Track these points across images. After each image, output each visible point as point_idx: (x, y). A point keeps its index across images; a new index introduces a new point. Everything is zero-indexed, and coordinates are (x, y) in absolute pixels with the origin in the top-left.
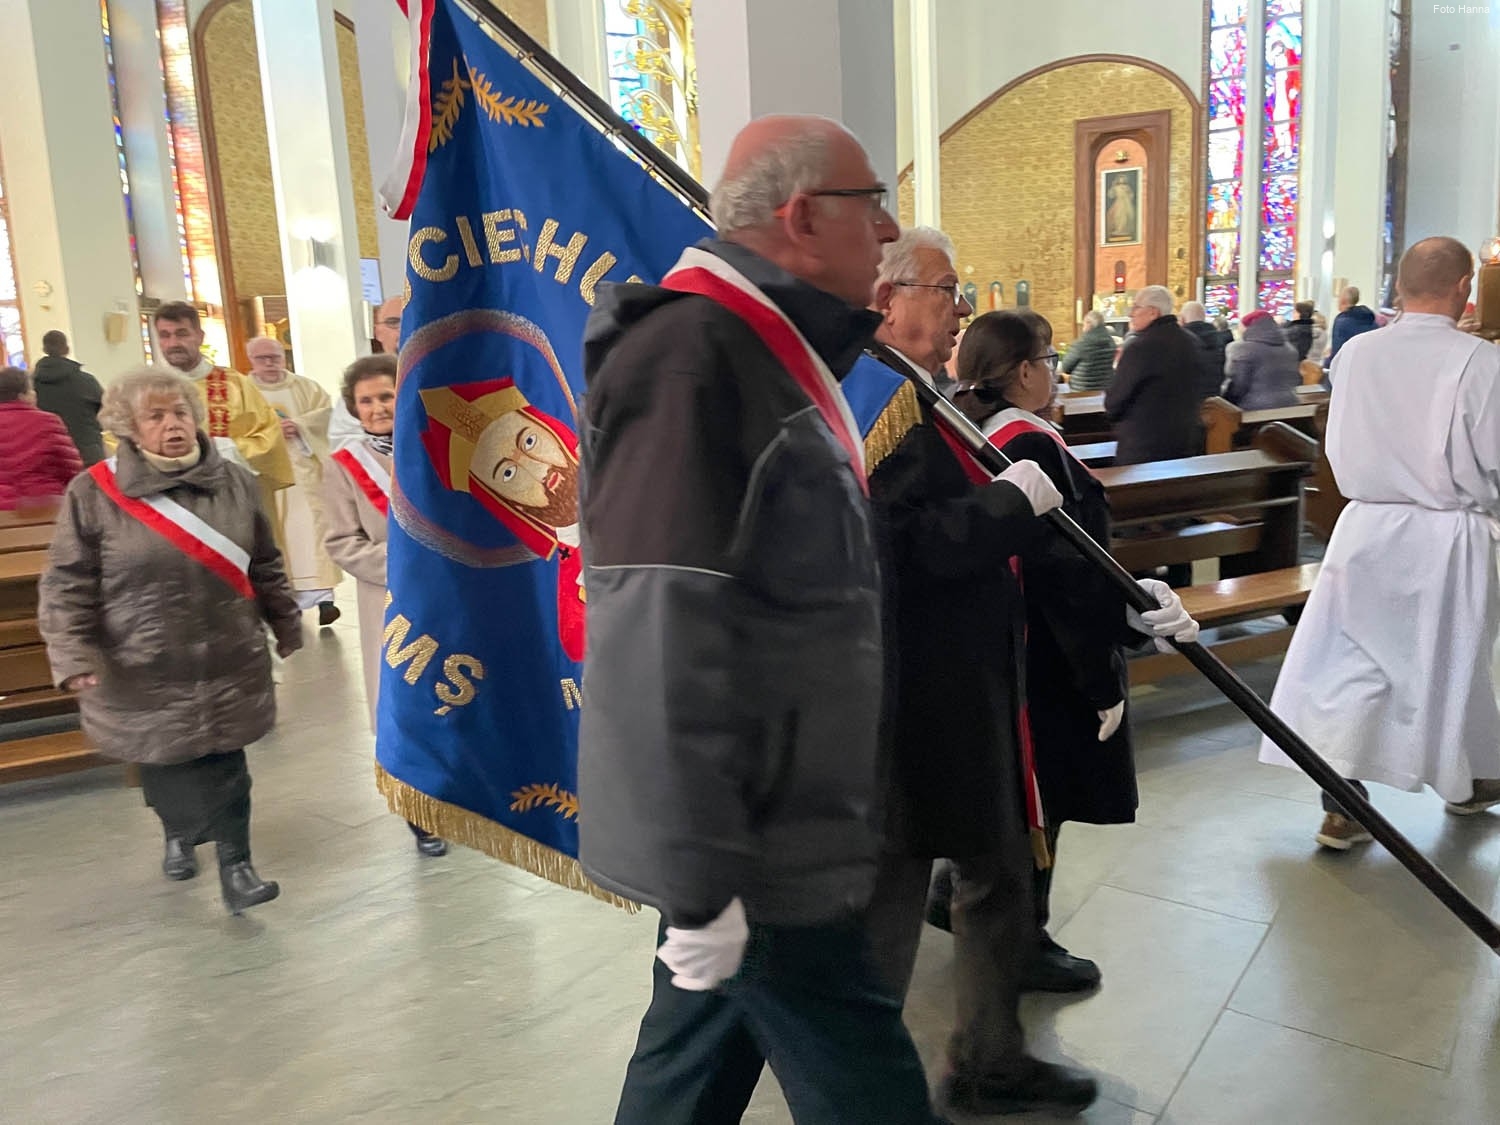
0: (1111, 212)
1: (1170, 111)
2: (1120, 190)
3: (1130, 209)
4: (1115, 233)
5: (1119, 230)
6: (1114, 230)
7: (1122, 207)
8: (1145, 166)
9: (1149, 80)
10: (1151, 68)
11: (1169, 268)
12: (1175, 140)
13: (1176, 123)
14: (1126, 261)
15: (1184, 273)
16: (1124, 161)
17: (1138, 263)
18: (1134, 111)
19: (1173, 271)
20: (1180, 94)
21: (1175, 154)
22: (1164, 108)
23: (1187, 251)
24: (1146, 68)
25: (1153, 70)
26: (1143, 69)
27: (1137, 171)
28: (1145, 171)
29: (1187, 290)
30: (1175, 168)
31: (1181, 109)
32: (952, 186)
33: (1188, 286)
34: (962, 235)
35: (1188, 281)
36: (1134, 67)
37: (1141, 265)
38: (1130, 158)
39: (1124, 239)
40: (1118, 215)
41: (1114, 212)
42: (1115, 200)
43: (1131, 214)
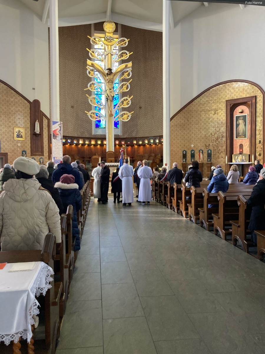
0: (238, 128)
1: (256, 96)
2: (241, 121)
3: (244, 127)
4: (239, 135)
5: (240, 134)
6: (239, 134)
7: (241, 127)
8: (249, 114)
9: (249, 87)
10: (249, 83)
11: (256, 147)
12: (258, 105)
13: (258, 100)
14: (243, 144)
15: (261, 148)
16: (242, 112)
17: (247, 145)
18: (244, 97)
19: (257, 148)
20: (259, 90)
21: (258, 110)
22: (254, 95)
23: (262, 141)
24: (248, 83)
25: (250, 84)
26: (247, 83)
27: (246, 115)
28: (249, 115)
29: (262, 154)
30: (258, 114)
31: (260, 95)
32: (188, 121)
33: (262, 153)
34: (190, 135)
35: (262, 151)
36: (244, 83)
37: (247, 146)
38: (244, 111)
39: (242, 137)
40: (240, 129)
41: (239, 128)
42: (239, 124)
43: (244, 129)
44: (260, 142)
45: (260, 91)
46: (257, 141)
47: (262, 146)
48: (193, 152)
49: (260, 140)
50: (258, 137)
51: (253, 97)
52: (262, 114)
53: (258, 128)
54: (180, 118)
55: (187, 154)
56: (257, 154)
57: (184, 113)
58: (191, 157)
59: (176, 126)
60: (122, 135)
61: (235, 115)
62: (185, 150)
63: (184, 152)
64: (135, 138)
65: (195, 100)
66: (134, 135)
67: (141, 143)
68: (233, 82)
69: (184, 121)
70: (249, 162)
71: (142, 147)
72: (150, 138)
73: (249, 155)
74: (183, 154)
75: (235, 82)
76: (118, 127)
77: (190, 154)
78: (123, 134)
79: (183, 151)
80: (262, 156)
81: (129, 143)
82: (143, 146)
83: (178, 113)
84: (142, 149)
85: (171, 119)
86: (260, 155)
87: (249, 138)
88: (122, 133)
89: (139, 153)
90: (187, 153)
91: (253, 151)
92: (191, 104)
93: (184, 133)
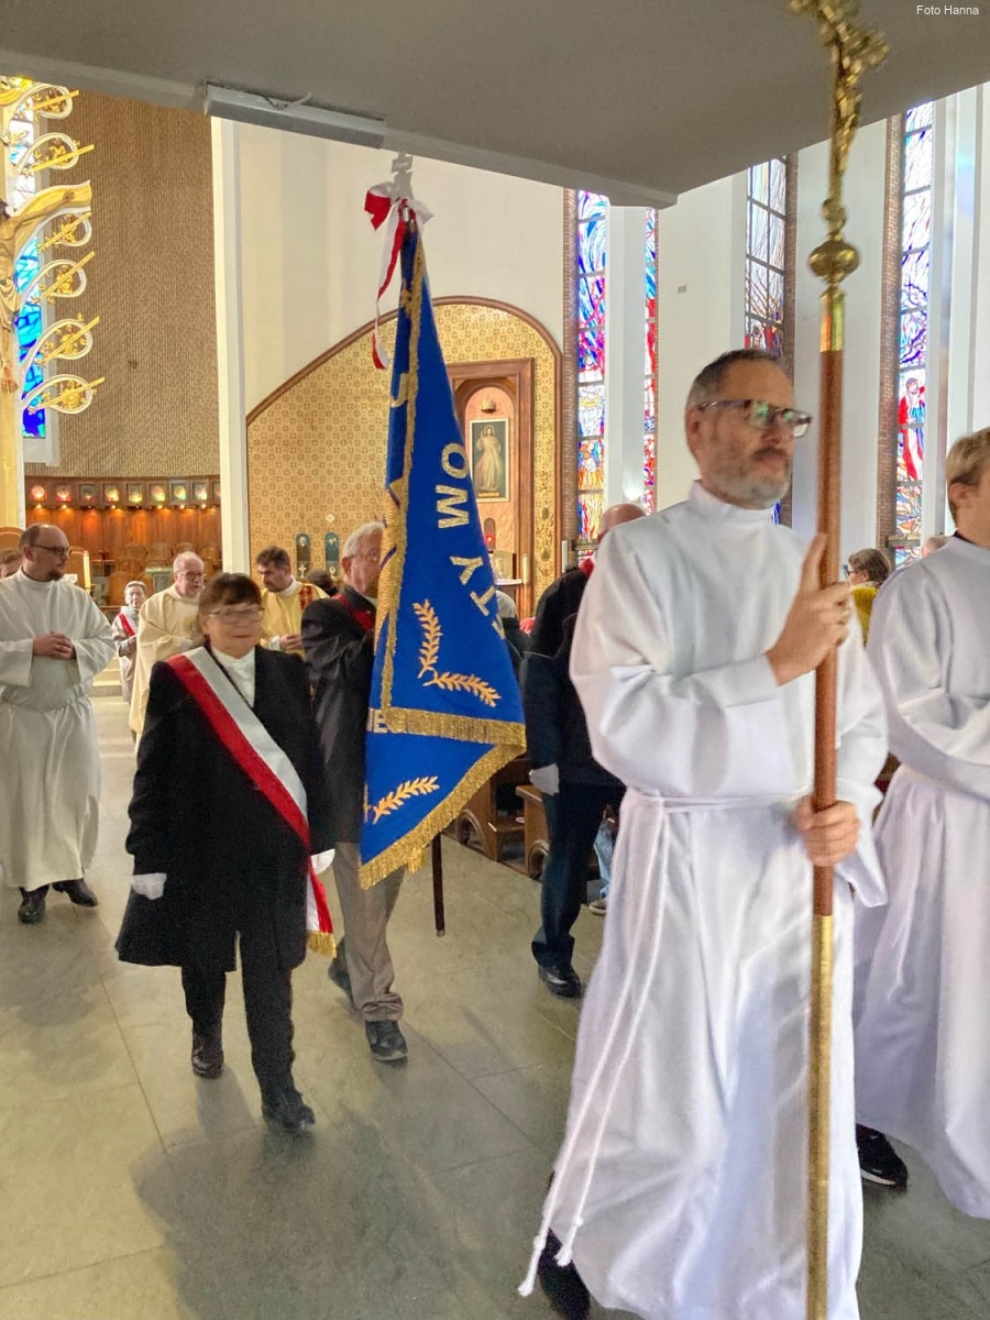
0: (478, 465)
1: (533, 360)
2: (488, 442)
3: (498, 463)
5: (487, 485)
6: (482, 485)
7: (490, 460)
8: (512, 417)
9: (512, 326)
10: (514, 314)
11: (536, 530)
12: (539, 391)
13: (539, 372)
14: (495, 519)
15: (550, 535)
16: (491, 411)
17: (507, 522)
18: (499, 358)
19: (539, 532)
20: (543, 341)
21: (539, 406)
22: (527, 356)
23: (552, 511)
24: (509, 312)
25: (517, 315)
26: (506, 313)
27: (504, 422)
28: (512, 423)
29: (553, 554)
30: (539, 422)
31: (544, 357)
32: (312, 428)
33: (553, 549)
34: (323, 479)
35: (553, 545)
36: (497, 311)
37: (509, 524)
38: (497, 408)
39: (492, 494)
40: (485, 468)
41: (482, 465)
42: (483, 451)
43: (498, 468)
44: (546, 512)
45: (544, 345)
46: (539, 512)
47: (552, 528)
48: (331, 541)
49: (547, 506)
50: (539, 496)
51: (523, 361)
52: (552, 421)
53: (539, 467)
54: (285, 414)
55: (312, 547)
56: (538, 555)
57: (299, 399)
58: (327, 558)
59: (271, 443)
60: (58, 465)
61: (469, 420)
62: (307, 533)
63: (302, 539)
64: (116, 481)
65: (337, 356)
66: (108, 467)
67: (136, 499)
68: (464, 306)
69: (300, 428)
70: (514, 577)
71: (142, 514)
72: (174, 482)
73: (514, 556)
74: (298, 546)
75: (470, 304)
76: (42, 435)
77: (323, 546)
78: (63, 462)
79: (298, 537)
80: (552, 559)
81: (89, 497)
82: (147, 510)
83: (277, 399)
84: (145, 525)
85: (250, 418)
86: (546, 556)
87: (512, 501)
88: (58, 459)
89: (131, 539)
90: (312, 542)
91: (526, 541)
92: (323, 367)
93: (301, 473)
